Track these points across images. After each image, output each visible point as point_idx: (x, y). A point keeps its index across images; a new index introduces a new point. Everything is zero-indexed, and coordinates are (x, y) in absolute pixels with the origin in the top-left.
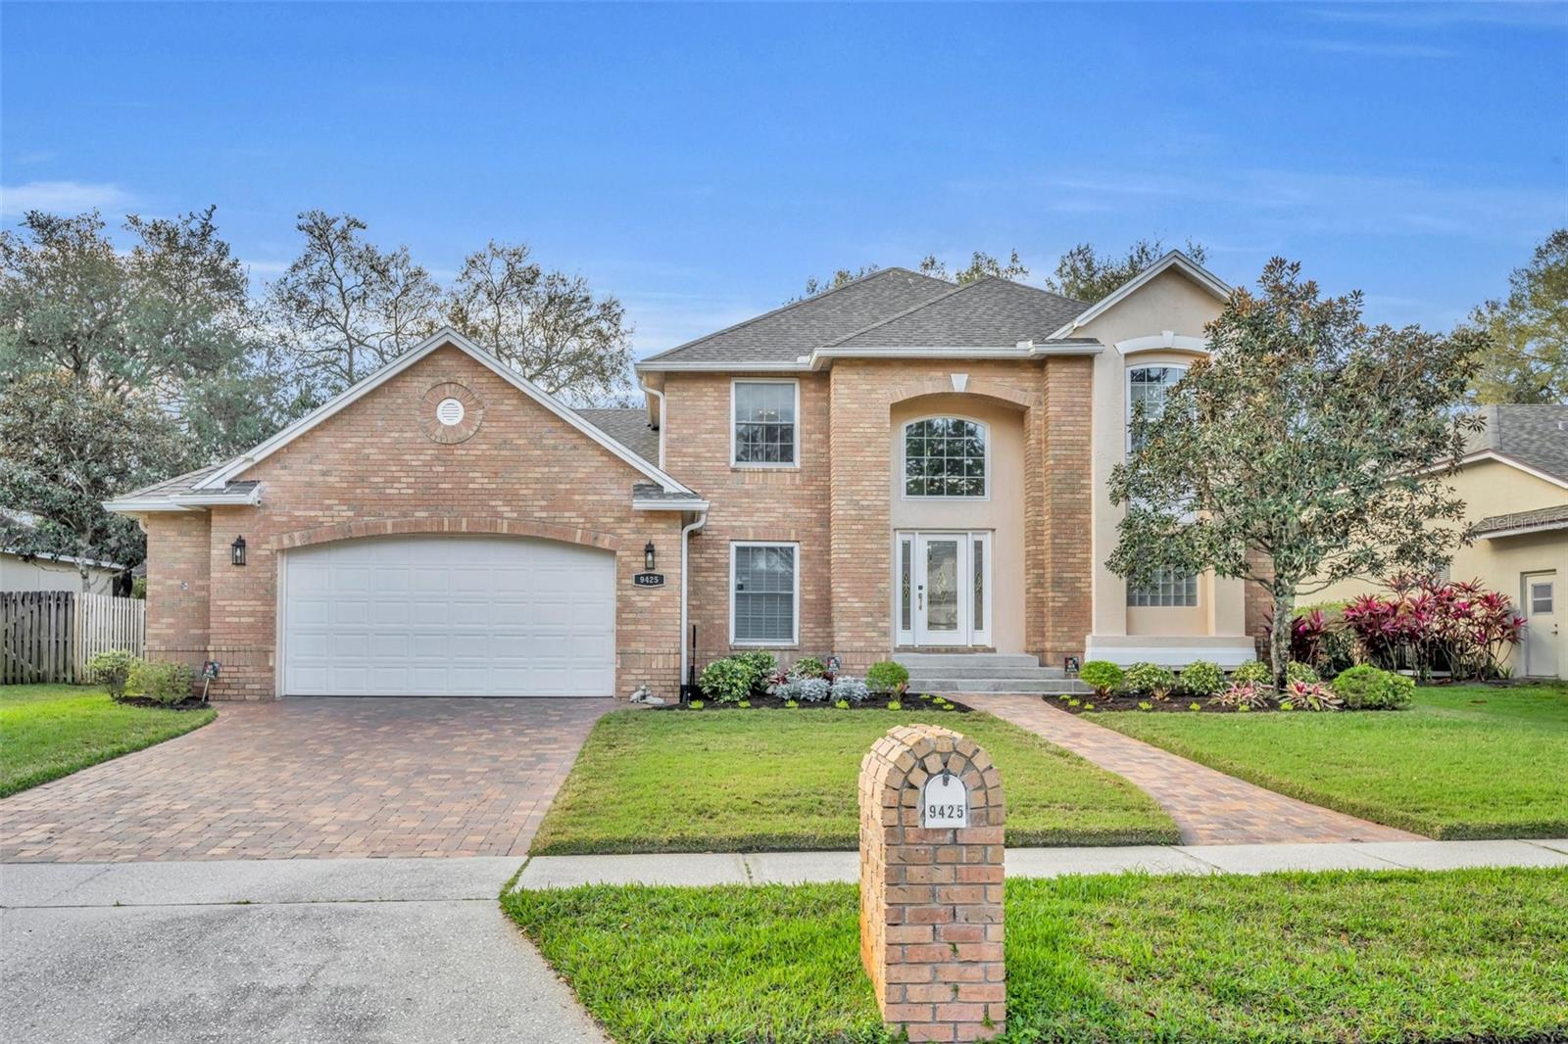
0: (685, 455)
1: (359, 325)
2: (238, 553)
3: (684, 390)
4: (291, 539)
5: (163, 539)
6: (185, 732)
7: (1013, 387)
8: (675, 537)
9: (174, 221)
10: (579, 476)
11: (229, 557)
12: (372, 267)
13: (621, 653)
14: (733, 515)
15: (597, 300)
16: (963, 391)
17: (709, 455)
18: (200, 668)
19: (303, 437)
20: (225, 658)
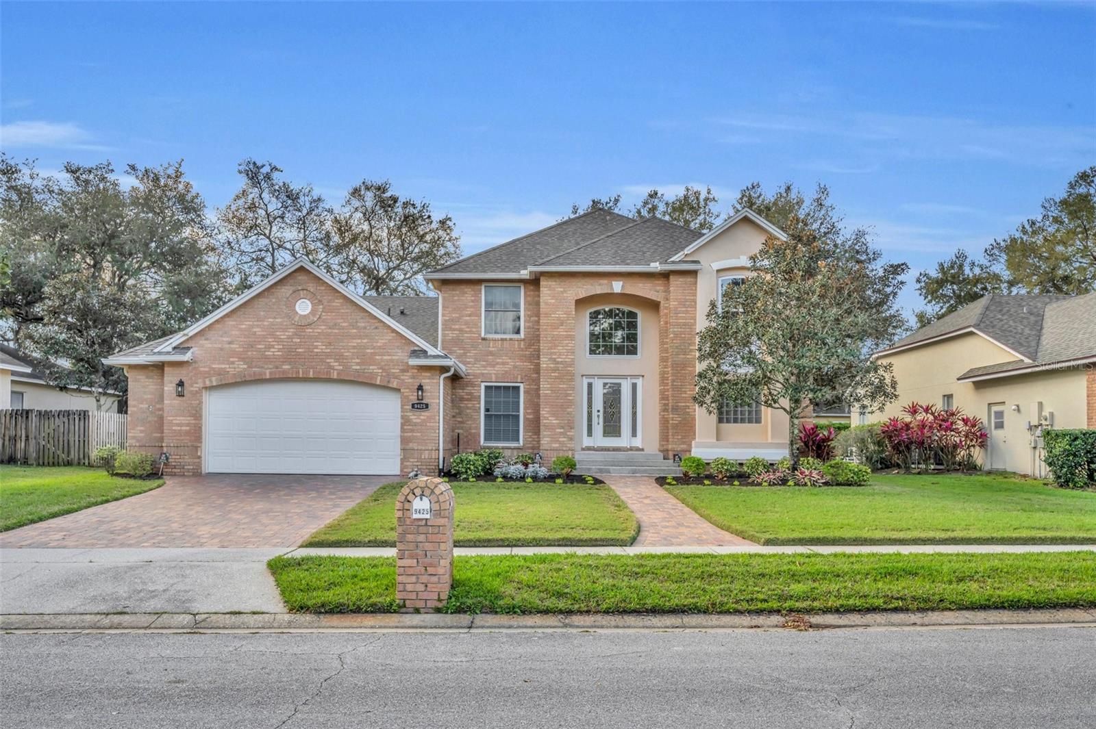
0: (454, 330)
1: (279, 234)
2: (180, 389)
3: (453, 290)
4: (211, 381)
5: (137, 381)
6: (145, 492)
7: (650, 290)
8: (435, 381)
9: (159, 169)
10: (379, 344)
11: (174, 392)
12: (288, 196)
13: (403, 450)
14: (484, 366)
15: (437, 216)
16: (619, 292)
17: (468, 330)
18: (158, 456)
19: (217, 321)
20: (172, 451)
